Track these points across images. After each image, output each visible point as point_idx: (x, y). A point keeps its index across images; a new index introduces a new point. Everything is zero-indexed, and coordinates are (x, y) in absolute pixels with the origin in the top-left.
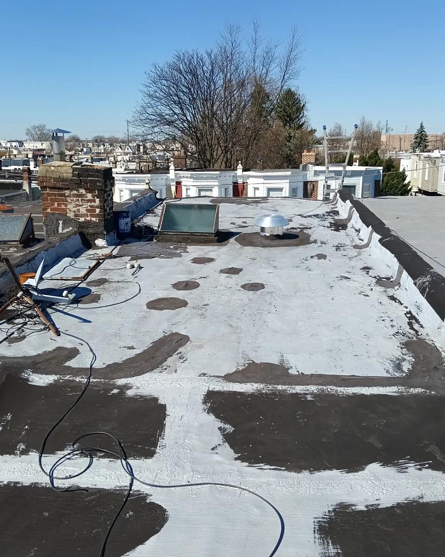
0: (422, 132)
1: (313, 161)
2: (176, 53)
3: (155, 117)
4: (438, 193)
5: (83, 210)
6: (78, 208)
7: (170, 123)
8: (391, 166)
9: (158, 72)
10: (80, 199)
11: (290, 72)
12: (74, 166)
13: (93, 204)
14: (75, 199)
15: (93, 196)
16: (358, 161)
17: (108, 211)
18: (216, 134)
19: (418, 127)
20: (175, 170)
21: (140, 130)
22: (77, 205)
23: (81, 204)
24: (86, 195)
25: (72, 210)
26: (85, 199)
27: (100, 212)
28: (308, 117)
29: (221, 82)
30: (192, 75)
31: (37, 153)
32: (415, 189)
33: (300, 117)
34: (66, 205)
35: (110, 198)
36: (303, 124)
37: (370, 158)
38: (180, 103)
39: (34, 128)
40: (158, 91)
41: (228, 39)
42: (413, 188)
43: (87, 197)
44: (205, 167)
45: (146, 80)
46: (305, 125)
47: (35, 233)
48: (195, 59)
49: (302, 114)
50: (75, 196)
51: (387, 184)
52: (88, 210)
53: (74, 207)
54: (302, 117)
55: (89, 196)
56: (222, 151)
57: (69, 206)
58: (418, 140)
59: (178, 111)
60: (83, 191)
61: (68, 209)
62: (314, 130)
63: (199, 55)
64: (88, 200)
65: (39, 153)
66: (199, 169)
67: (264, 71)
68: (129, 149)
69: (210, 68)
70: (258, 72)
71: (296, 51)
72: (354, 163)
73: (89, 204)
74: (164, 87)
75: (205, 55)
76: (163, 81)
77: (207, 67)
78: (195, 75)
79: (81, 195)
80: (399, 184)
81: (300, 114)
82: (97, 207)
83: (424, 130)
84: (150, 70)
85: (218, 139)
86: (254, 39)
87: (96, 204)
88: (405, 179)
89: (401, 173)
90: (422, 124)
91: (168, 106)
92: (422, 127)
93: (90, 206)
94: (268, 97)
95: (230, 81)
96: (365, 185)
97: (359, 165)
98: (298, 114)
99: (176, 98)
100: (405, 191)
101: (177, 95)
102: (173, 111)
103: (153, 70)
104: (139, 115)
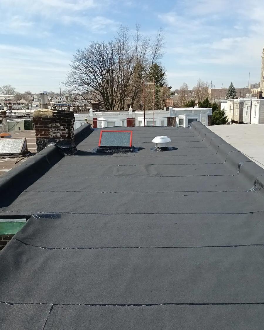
0: (232, 87)
1: (172, 105)
2: (91, 43)
3: (78, 80)
4: (243, 122)
5: (58, 135)
6: (56, 134)
7: (88, 84)
8: (216, 107)
9: (80, 54)
10: (57, 129)
11: (157, 54)
12: (53, 111)
13: (64, 132)
14: (54, 129)
15: (64, 128)
16: (197, 105)
17: (72, 135)
18: (115, 90)
19: (230, 85)
20: (93, 111)
21: (70, 88)
22: (55, 133)
23: (57, 132)
24: (60, 127)
25: (52, 135)
26: (60, 129)
27: (68, 136)
28: (166, 79)
29: (117, 61)
30: (100, 56)
31: (6, 102)
32: (230, 120)
33: (162, 80)
34: (49, 133)
35: (73, 128)
36: (164, 83)
37: (204, 103)
38: (94, 72)
39: (4, 87)
40: (81, 65)
41: (121, 35)
42: (229, 120)
43: (61, 128)
44: (109, 109)
45: (74, 59)
46: (165, 84)
47: (28, 149)
48: (102, 47)
49: (163, 78)
50: (54, 127)
51: (214, 117)
52: (61, 135)
53: (53, 134)
54: (163, 80)
55: (62, 128)
56: (119, 100)
57: (50, 133)
58: (230, 92)
59: (92, 77)
60: (58, 125)
61: (50, 135)
62: (171, 87)
63: (105, 45)
64: (61, 130)
65: (8, 102)
66: (106, 110)
67: (142, 54)
68: (61, 99)
69: (111, 52)
70: (139, 54)
71: (161, 43)
72: (195, 106)
73: (62, 132)
74: (84, 63)
75: (108, 45)
76: (84, 60)
77: (109, 52)
78: (102, 56)
79: (58, 127)
80: (221, 117)
81: (162, 78)
82: (66, 133)
83: (233, 86)
84: (76, 53)
85: (116, 93)
86: (137, 35)
87: (66, 132)
88: (224, 115)
89: (222, 111)
90: (232, 82)
91: (87, 74)
92: (232, 85)
93: (62, 133)
94: (143, 68)
95: (122, 60)
96: (202, 118)
97: (198, 107)
98: (161, 78)
99: (91, 70)
100: (224, 121)
101: (92, 68)
102: (89, 77)
103: (78, 53)
104: (69, 79)
